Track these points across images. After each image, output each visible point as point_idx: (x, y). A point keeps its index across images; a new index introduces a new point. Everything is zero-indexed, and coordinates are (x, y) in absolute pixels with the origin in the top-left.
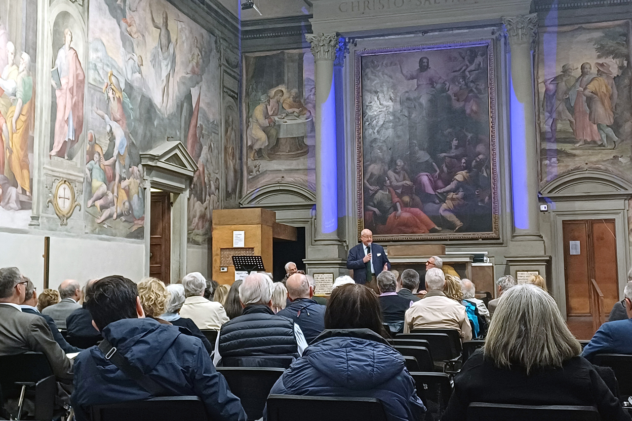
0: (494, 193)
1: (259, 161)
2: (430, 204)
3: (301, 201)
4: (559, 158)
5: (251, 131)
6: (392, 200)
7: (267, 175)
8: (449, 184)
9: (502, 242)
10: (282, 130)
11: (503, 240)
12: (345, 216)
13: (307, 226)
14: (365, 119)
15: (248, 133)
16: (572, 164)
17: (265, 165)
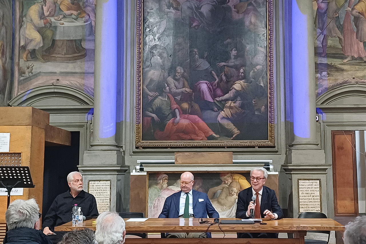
0: (270, 103)
1: (32, 62)
2: (209, 111)
3: (77, 105)
4: (329, 73)
5: (25, 31)
6: (170, 106)
7: (40, 77)
8: (228, 93)
9: (277, 150)
10: (58, 32)
11: (278, 149)
12: (122, 121)
13: (82, 131)
14: (146, 26)
15: (21, 32)
16: (340, 78)
17: (39, 66)
